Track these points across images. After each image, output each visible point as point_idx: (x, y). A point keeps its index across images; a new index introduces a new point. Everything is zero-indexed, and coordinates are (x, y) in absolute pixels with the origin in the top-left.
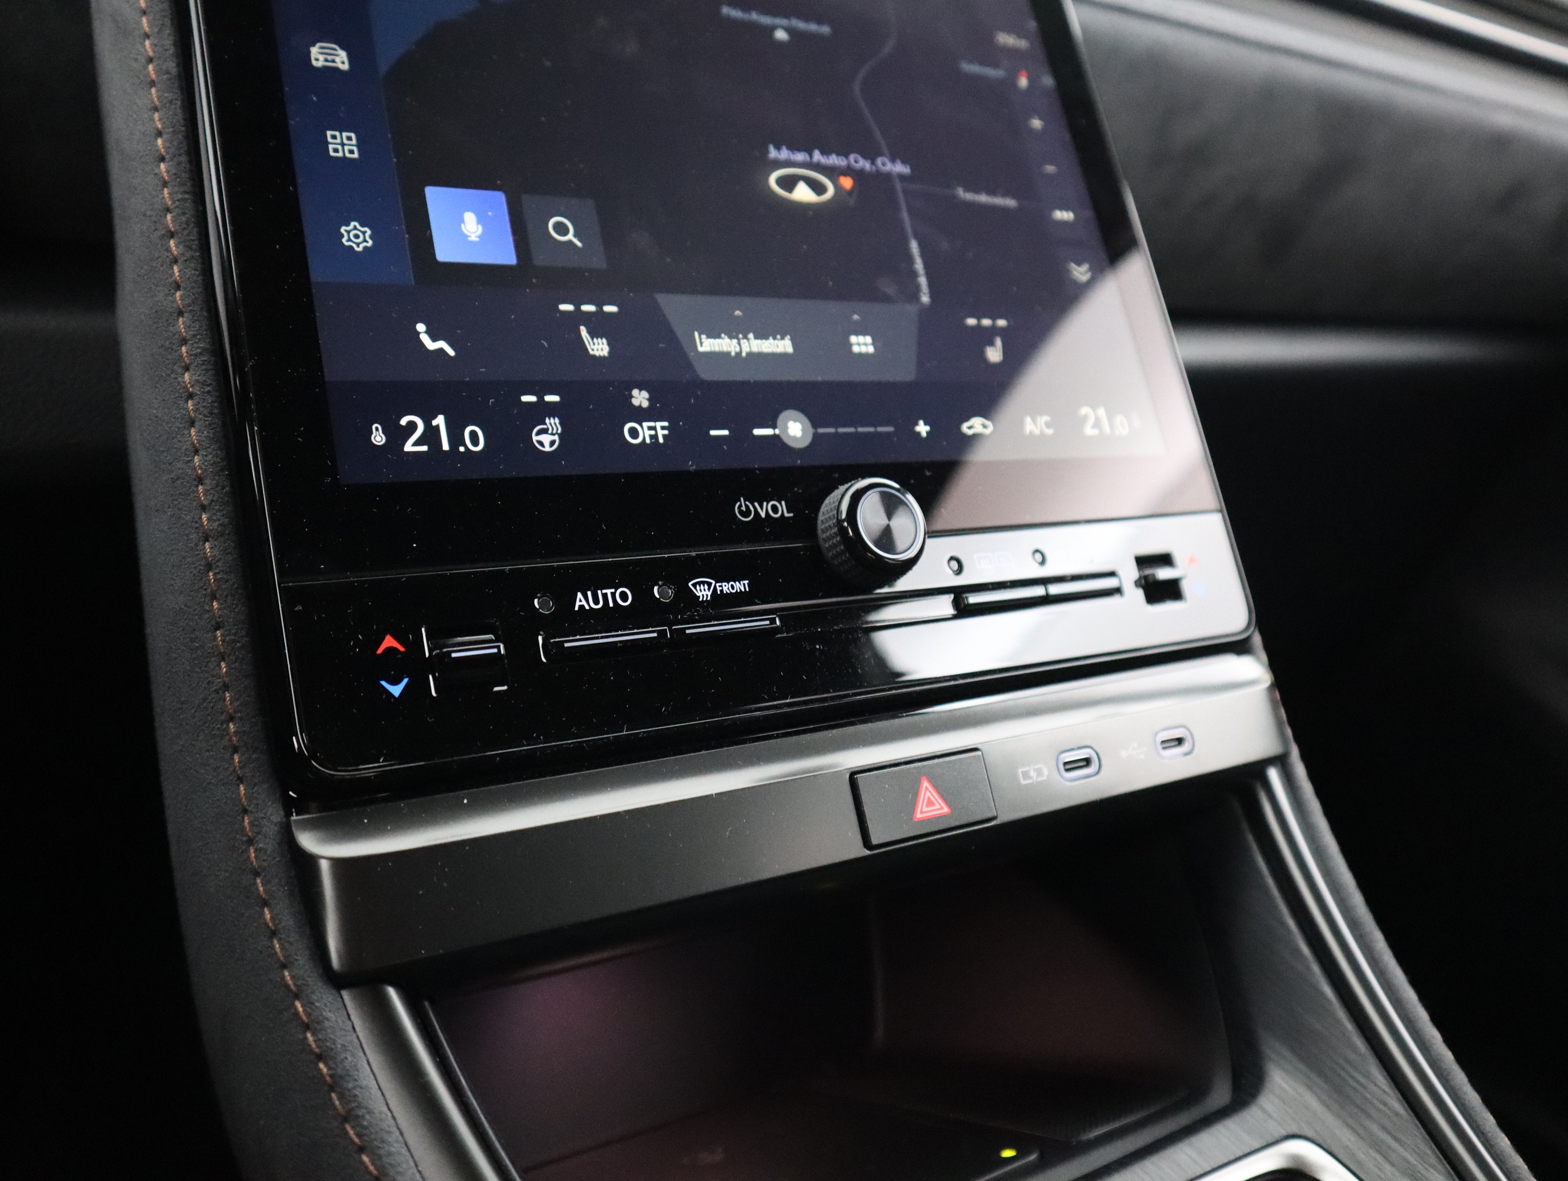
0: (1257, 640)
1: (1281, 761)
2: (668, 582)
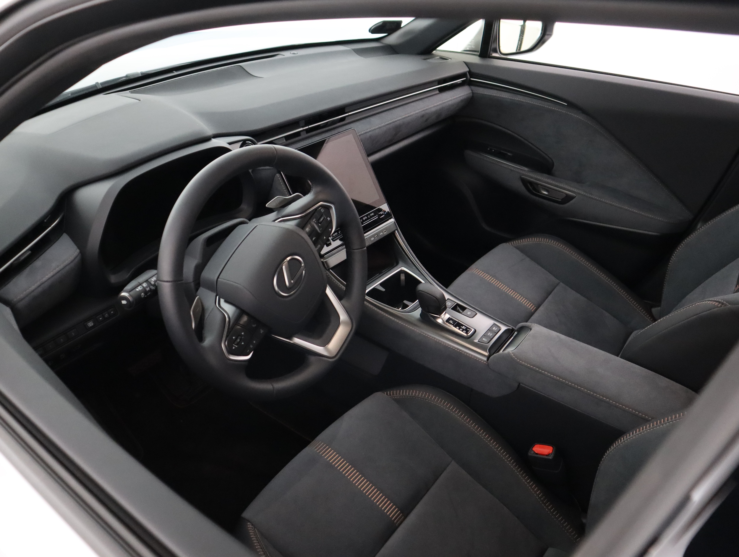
1: (397, 230)
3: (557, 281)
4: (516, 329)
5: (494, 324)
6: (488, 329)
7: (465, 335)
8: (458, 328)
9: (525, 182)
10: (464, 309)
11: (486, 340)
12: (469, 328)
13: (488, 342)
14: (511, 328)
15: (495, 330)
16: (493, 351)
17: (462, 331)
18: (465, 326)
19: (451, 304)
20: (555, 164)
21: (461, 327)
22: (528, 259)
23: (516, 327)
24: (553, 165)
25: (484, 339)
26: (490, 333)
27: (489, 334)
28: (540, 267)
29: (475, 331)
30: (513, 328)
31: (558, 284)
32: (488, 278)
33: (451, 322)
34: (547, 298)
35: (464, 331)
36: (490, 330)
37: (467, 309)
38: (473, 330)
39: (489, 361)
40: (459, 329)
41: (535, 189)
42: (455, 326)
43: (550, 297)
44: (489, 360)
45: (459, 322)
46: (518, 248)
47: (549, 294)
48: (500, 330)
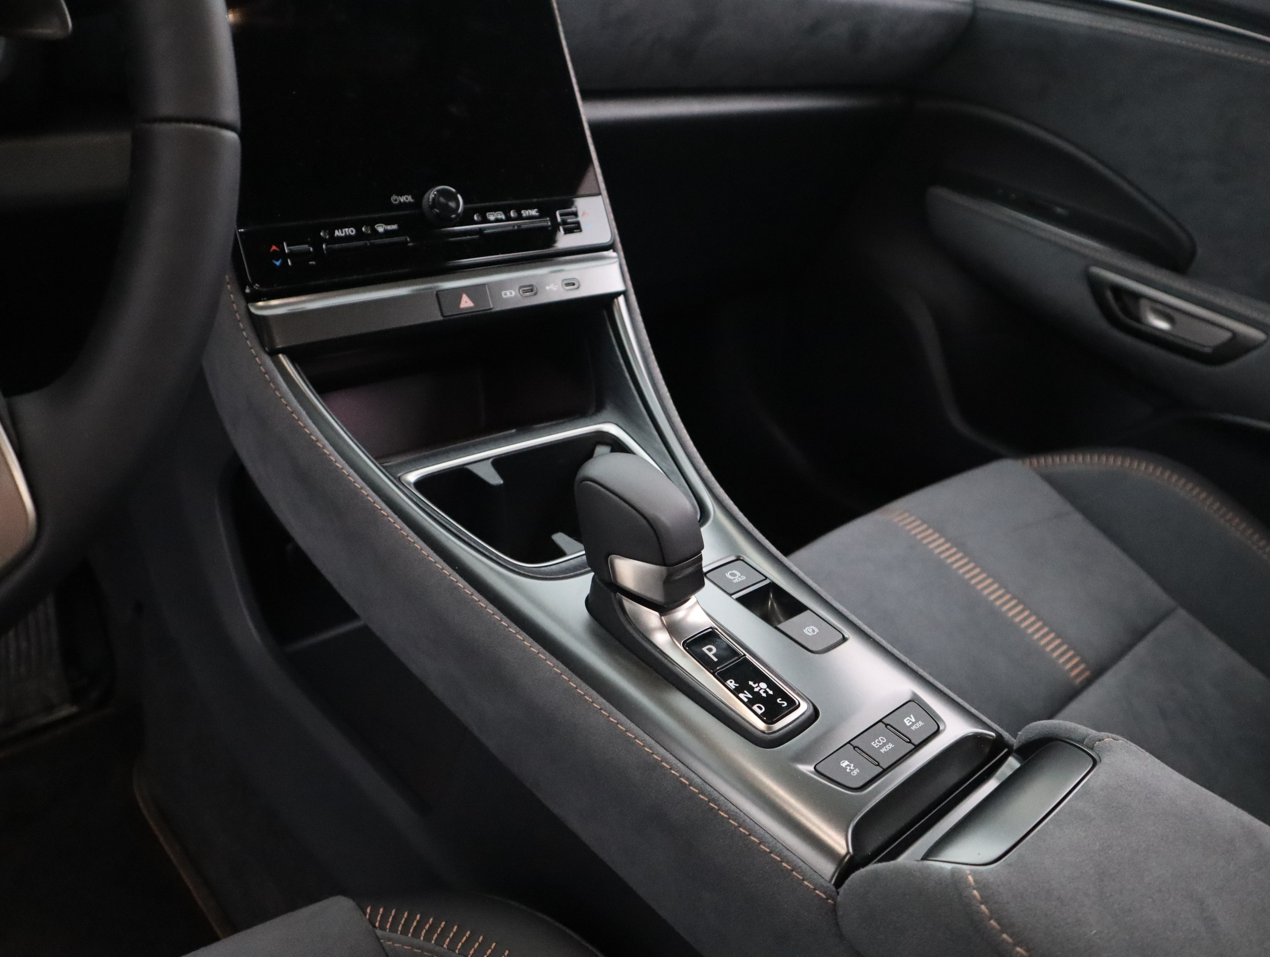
0: (619, 246)
1: (624, 293)
2: (367, 226)
3: (1171, 603)
4: (1015, 742)
5: (915, 700)
6: (880, 721)
7: (761, 725)
8: (732, 684)
9: (1096, 286)
10: (794, 608)
11: (855, 772)
12: (786, 697)
13: (861, 784)
14: (993, 734)
15: (914, 728)
16: (873, 842)
17: (749, 704)
18: (771, 685)
19: (744, 578)
20: (1200, 251)
21: (751, 683)
22: (1077, 517)
23: (1015, 736)
24: (1193, 254)
25: (844, 764)
26: (882, 740)
27: (875, 744)
28: (1114, 549)
29: (815, 714)
30: (999, 736)
31: (1167, 614)
32: (938, 546)
33: (710, 650)
34: (1130, 647)
35: (755, 707)
36: (886, 725)
37: (807, 613)
38: (804, 707)
39: (841, 890)
40: (736, 692)
41: (1125, 310)
42: (722, 678)
43: (1141, 649)
44: (845, 886)
45: (748, 656)
46: (1050, 479)
47: (1139, 635)
48: (937, 732)
